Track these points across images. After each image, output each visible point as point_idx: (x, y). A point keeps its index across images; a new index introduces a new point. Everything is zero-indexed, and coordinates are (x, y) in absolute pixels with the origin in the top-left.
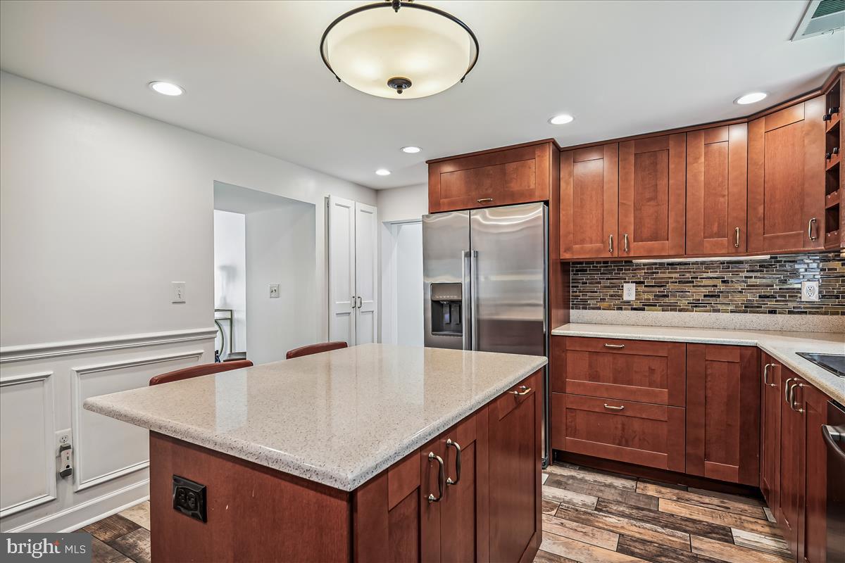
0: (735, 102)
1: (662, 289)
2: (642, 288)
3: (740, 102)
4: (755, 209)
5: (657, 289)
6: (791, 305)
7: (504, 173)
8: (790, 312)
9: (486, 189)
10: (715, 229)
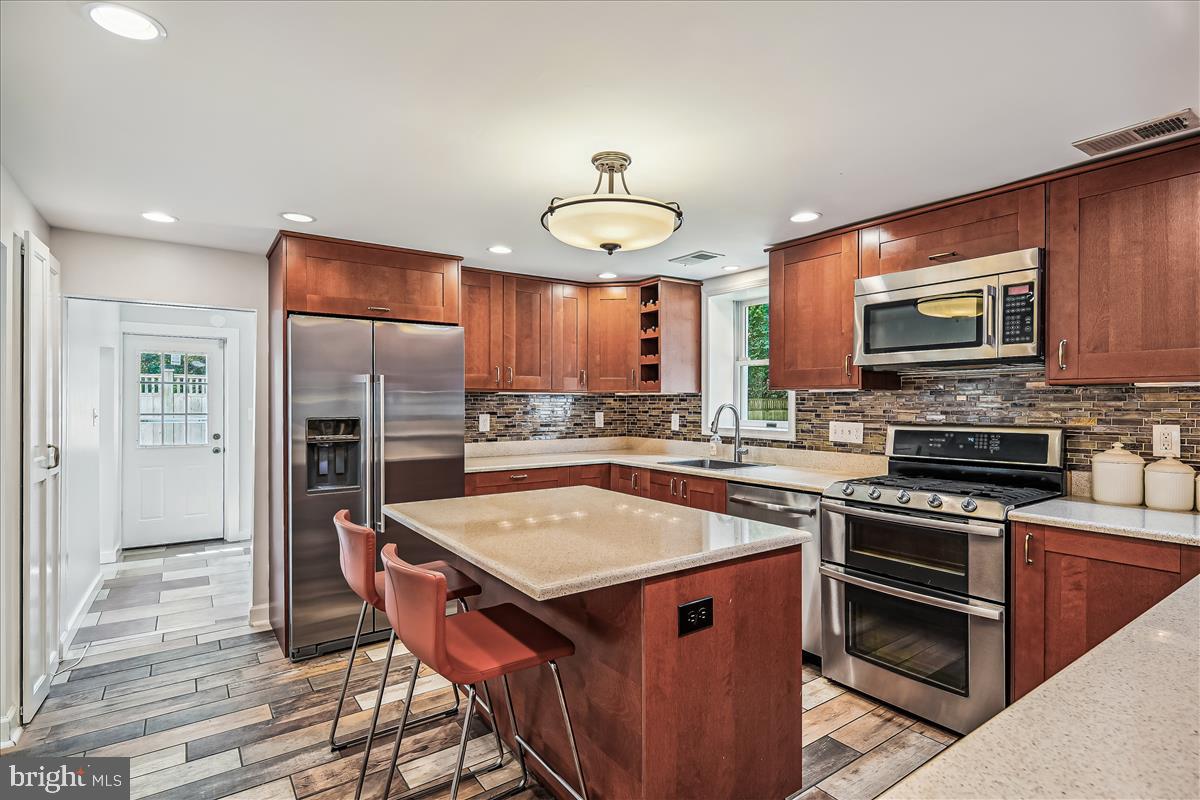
0: (598, 275)
1: (510, 420)
2: (495, 419)
3: (601, 276)
4: (594, 357)
5: (507, 420)
6: (590, 430)
7: (404, 280)
8: (590, 436)
9: (381, 295)
10: (570, 369)
